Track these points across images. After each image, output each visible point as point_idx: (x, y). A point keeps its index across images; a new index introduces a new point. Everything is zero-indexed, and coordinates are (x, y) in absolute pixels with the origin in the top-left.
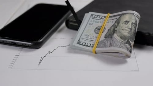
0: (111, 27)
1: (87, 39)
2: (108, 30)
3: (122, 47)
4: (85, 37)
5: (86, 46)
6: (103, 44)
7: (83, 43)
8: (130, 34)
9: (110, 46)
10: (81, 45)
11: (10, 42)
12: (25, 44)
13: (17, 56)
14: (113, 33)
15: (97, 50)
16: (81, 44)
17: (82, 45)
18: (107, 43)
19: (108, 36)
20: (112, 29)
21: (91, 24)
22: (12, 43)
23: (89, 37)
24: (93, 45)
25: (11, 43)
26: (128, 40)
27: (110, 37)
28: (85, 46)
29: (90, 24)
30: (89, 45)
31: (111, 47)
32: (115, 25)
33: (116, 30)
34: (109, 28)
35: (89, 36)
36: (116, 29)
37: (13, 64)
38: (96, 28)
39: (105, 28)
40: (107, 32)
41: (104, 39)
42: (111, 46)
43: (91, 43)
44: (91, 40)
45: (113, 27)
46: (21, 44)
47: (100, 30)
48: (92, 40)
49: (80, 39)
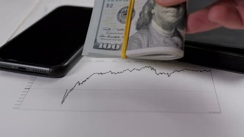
0: (144, 8)
1: (108, 36)
2: (140, 15)
3: (167, 44)
4: (104, 33)
5: (109, 49)
6: (136, 41)
7: (103, 44)
8: (177, 17)
9: (148, 46)
10: (100, 49)
11: (15, 66)
12: (41, 70)
13: (28, 90)
14: (148, 19)
15: (128, 53)
16: (101, 47)
17: (103, 49)
18: (142, 39)
19: (142, 26)
20: (146, 12)
21: (110, 5)
22: (20, 68)
23: (111, 31)
24: (120, 46)
25: (17, 68)
26: (176, 29)
27: (146, 28)
28: (107, 49)
29: (108, 5)
30: (113, 47)
31: (150, 47)
32: (151, 4)
33: (154, 14)
34: (141, 10)
35: (110, 29)
36: (153, 11)
37: (20, 102)
38: (120, 12)
39: (133, 11)
40: (139, 17)
41: (137, 33)
42: (150, 45)
43: (116, 42)
44: (115, 37)
45: (147, 8)
46: (34, 69)
47: (126, 14)
48: (117, 35)
49: (97, 39)
